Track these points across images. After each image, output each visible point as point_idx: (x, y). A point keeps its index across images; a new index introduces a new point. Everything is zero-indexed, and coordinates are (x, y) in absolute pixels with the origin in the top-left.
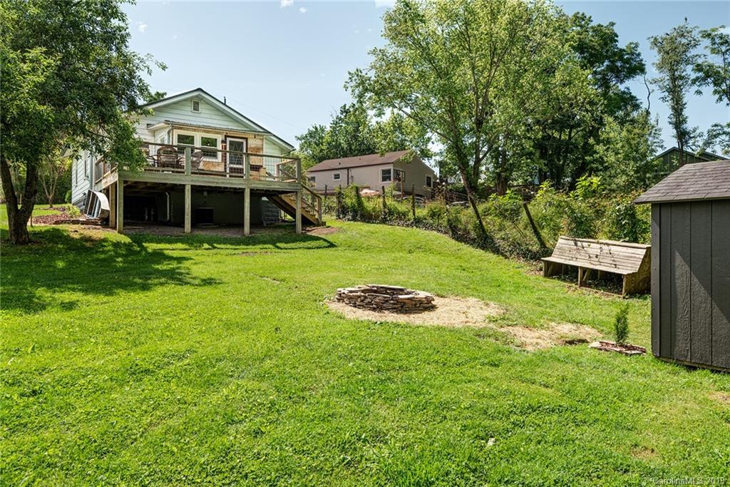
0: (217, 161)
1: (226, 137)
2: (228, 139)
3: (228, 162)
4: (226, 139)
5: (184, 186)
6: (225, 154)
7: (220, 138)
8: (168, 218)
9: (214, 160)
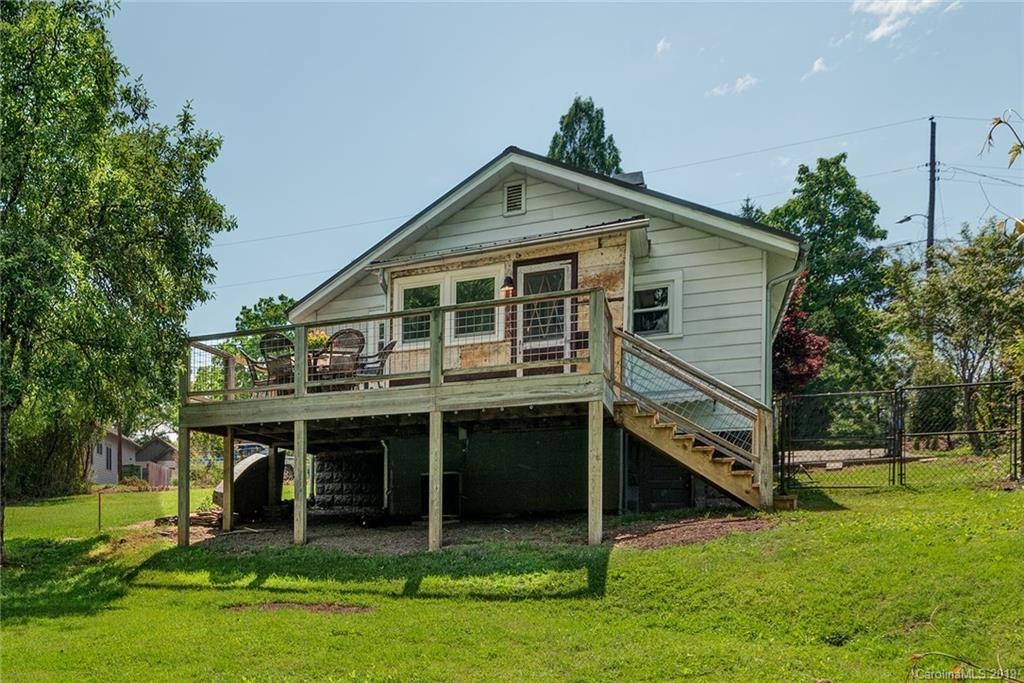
0: (493, 338)
1: (517, 264)
2: (523, 270)
3: (520, 337)
4: (515, 273)
5: (291, 424)
6: (514, 308)
7: (499, 272)
8: (386, 505)
9: (486, 339)
